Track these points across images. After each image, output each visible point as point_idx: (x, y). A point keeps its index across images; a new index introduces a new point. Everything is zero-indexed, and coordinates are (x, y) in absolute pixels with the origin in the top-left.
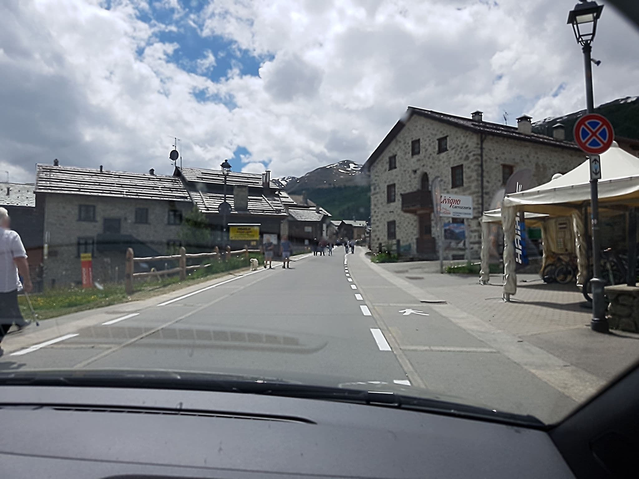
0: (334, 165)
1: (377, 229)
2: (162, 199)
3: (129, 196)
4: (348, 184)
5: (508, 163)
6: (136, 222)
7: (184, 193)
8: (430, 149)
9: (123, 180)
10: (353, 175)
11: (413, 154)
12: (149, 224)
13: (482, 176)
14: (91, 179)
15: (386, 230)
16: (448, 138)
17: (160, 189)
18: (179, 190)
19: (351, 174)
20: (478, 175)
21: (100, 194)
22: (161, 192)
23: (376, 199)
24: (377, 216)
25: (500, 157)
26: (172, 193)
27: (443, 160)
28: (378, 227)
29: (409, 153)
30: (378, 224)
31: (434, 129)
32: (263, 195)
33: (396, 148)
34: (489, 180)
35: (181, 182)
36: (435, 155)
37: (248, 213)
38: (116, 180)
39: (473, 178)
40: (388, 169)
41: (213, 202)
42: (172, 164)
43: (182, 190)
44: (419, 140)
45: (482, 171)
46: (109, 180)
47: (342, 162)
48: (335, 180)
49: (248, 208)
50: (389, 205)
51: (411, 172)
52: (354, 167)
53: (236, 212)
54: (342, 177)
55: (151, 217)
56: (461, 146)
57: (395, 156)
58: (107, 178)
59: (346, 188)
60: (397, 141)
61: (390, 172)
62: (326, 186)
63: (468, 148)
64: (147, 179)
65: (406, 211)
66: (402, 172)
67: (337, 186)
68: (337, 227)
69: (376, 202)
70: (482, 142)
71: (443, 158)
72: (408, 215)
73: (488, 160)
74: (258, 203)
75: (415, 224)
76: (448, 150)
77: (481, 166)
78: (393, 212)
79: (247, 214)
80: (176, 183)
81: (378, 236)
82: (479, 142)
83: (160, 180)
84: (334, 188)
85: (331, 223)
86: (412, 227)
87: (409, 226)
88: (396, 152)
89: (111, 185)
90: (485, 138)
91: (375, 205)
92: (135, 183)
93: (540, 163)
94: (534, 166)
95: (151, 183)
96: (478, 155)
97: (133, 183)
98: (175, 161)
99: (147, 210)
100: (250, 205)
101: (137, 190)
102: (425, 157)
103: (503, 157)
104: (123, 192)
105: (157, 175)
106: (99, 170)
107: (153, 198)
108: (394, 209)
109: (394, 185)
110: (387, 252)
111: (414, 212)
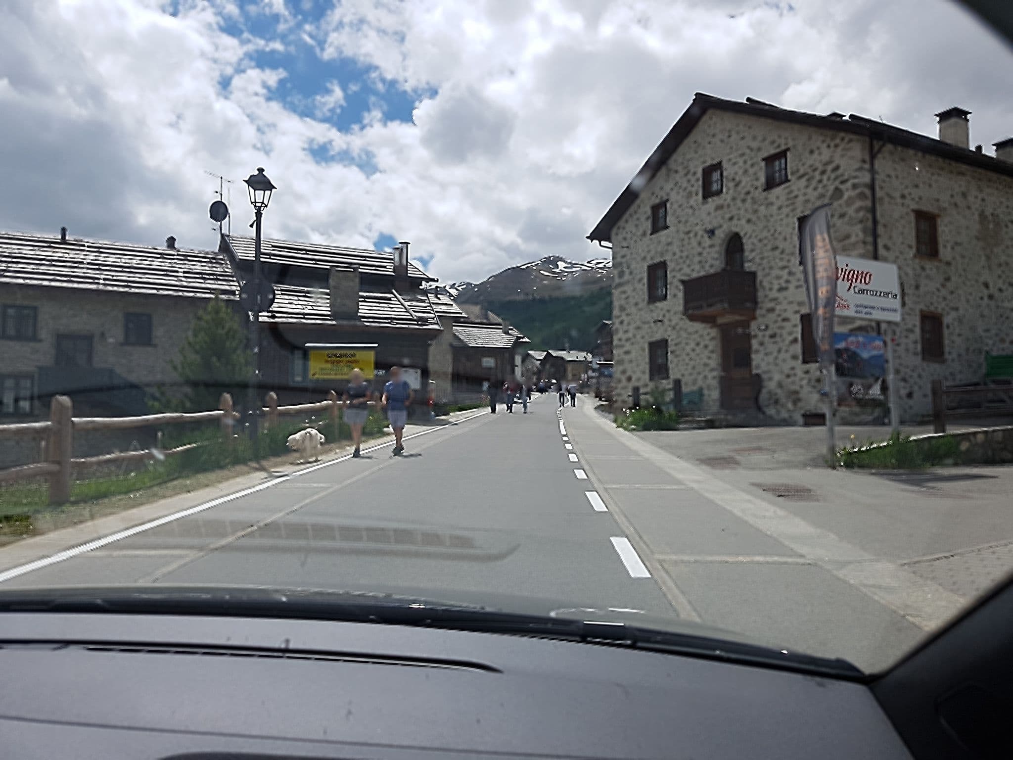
0: (533, 264)
1: (627, 357)
2: (180, 294)
3: (110, 288)
4: (557, 294)
5: (926, 207)
6: (126, 342)
7: (232, 283)
8: (745, 180)
9: (104, 257)
10: (563, 279)
11: (707, 194)
12: (155, 346)
13: (875, 236)
14: (38, 253)
15: (647, 360)
16: (788, 154)
17: (181, 274)
18: (221, 278)
19: (560, 278)
20: (864, 231)
21: (46, 283)
22: (182, 281)
23: (624, 296)
24: (626, 332)
25: (910, 194)
26: (205, 283)
27: (779, 203)
28: (627, 353)
29: (697, 194)
30: (628, 347)
31: (754, 138)
32: (394, 291)
33: (668, 186)
34: (890, 244)
35: (228, 262)
36: (759, 194)
37: (358, 323)
38: (92, 257)
39: (853, 239)
40: (649, 232)
41: (287, 301)
42: (215, 230)
43: (227, 278)
44: (720, 163)
45: (875, 222)
46: (75, 256)
47: (545, 259)
48: (535, 288)
49: (359, 314)
50: (652, 307)
51: (700, 233)
52: (564, 268)
53: (334, 322)
54: (545, 282)
55: (159, 332)
56: (821, 168)
57: (664, 204)
58: (73, 252)
59: (553, 300)
60: (669, 170)
61: (653, 236)
62: (521, 297)
63: (839, 172)
64: (159, 256)
65: (692, 318)
66: (682, 236)
67: (538, 297)
68: (539, 362)
69: (623, 302)
70: (873, 157)
71: (778, 198)
72: (698, 326)
73: (887, 199)
74: (381, 305)
75: (712, 345)
76: (789, 181)
77: (873, 210)
78: (661, 321)
79: (356, 326)
80: (217, 266)
81: (629, 373)
82: (867, 158)
83: (186, 257)
84: (534, 300)
85: (529, 354)
86: (707, 353)
87: (698, 350)
88: (668, 194)
89: (76, 265)
90: (879, 151)
91: (622, 309)
92: (129, 263)
93: (988, 211)
94: (976, 217)
95: (164, 264)
96: (866, 185)
97: (125, 263)
98: (219, 223)
99: (149, 316)
100: (364, 309)
101: (129, 277)
102: (734, 199)
103: (916, 193)
104: (99, 279)
105: (181, 250)
106: (60, 237)
107: (161, 292)
108: (664, 316)
109: (664, 264)
110: (654, 407)
111: (709, 320)
